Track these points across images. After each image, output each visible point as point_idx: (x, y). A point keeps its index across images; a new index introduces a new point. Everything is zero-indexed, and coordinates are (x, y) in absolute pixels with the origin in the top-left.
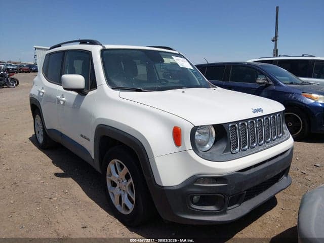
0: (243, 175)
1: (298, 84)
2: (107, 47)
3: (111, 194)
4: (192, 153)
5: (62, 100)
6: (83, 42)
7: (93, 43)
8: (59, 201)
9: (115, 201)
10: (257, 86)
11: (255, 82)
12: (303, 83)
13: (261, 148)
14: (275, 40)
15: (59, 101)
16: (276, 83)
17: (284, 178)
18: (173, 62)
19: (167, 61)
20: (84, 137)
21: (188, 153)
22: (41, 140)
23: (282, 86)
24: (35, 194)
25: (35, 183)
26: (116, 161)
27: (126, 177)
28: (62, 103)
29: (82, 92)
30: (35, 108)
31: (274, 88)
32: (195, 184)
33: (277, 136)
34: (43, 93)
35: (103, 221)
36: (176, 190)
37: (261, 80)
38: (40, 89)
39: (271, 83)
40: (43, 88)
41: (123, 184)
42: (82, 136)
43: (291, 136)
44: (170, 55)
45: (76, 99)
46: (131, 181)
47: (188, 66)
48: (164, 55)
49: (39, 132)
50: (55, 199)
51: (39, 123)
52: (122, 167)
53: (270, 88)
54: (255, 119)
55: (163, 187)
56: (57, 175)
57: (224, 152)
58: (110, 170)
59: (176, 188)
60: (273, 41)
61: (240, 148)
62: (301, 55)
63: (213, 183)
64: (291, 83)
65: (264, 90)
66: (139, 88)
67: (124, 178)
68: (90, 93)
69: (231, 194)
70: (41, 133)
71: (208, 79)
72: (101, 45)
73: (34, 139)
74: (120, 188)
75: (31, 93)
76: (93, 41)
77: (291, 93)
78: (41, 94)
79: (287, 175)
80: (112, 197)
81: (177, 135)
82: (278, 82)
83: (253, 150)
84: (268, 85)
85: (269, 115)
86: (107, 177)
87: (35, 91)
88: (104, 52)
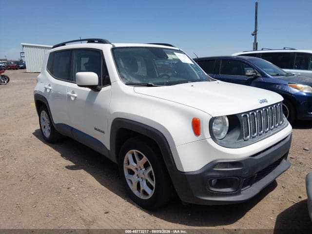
0: (255, 159)
1: (283, 75)
2: (117, 45)
3: (128, 181)
4: (211, 142)
5: (73, 96)
6: (91, 41)
7: (101, 41)
8: (77, 190)
9: (133, 188)
10: (246, 78)
11: (244, 75)
12: (288, 74)
13: (267, 135)
14: (255, 34)
15: (69, 97)
16: (263, 75)
17: (284, 161)
18: (176, 58)
19: (170, 57)
20: (99, 130)
21: (206, 141)
22: (47, 134)
23: (269, 77)
24: (52, 185)
25: (50, 174)
26: (134, 151)
27: (144, 165)
28: (73, 98)
29: (95, 89)
30: (41, 104)
31: (262, 79)
32: (214, 169)
33: (279, 124)
34: (51, 90)
35: (123, 206)
36: (197, 175)
37: (249, 72)
38: (46, 86)
39: (259, 75)
40: (50, 85)
41: (142, 172)
42: (96, 129)
43: (289, 123)
44: (172, 52)
45: (89, 95)
46: (151, 169)
47: (189, 61)
48: (167, 52)
49: (45, 127)
50: (74, 188)
51: (45, 119)
52: (141, 157)
53: (258, 80)
54: (261, 109)
55: (185, 172)
56: (68, 167)
57: (238, 140)
58: (128, 158)
59: (196, 173)
60: (253, 35)
61: (251, 136)
62: (283, 48)
63: (230, 167)
64: (278, 75)
65: (252, 82)
66: (150, 84)
67: (142, 166)
68: (104, 89)
69: (245, 176)
70: (48, 128)
71: (207, 73)
72: (110, 43)
73: (39, 134)
74: (137, 175)
75: (35, 90)
76: (101, 40)
77: (278, 84)
78: (48, 91)
79: (286, 159)
80: (129, 184)
81: (196, 126)
82: (265, 74)
83: (261, 137)
84: (256, 77)
85: (272, 105)
86: (125, 166)
87: (40, 88)
88: (115, 50)
